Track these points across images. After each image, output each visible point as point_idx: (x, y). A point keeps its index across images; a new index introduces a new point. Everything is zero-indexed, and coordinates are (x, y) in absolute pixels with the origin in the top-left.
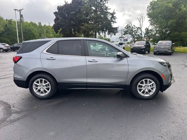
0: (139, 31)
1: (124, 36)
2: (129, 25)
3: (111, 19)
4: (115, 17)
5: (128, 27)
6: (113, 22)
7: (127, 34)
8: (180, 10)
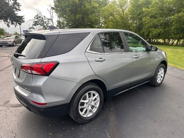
0: (50, 23)
1: (34, 27)
2: (39, 16)
3: (14, 6)
4: (18, 3)
5: (37, 17)
6: (17, 9)
7: (38, 25)
8: (85, 7)
